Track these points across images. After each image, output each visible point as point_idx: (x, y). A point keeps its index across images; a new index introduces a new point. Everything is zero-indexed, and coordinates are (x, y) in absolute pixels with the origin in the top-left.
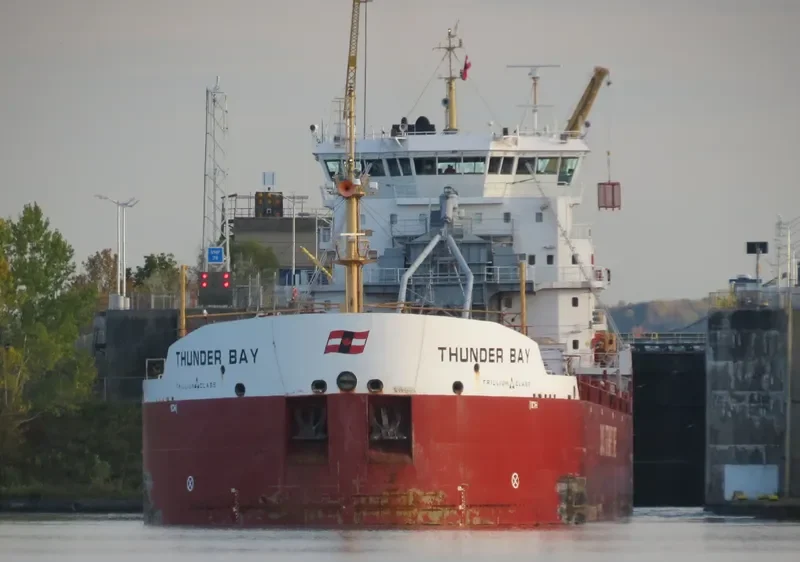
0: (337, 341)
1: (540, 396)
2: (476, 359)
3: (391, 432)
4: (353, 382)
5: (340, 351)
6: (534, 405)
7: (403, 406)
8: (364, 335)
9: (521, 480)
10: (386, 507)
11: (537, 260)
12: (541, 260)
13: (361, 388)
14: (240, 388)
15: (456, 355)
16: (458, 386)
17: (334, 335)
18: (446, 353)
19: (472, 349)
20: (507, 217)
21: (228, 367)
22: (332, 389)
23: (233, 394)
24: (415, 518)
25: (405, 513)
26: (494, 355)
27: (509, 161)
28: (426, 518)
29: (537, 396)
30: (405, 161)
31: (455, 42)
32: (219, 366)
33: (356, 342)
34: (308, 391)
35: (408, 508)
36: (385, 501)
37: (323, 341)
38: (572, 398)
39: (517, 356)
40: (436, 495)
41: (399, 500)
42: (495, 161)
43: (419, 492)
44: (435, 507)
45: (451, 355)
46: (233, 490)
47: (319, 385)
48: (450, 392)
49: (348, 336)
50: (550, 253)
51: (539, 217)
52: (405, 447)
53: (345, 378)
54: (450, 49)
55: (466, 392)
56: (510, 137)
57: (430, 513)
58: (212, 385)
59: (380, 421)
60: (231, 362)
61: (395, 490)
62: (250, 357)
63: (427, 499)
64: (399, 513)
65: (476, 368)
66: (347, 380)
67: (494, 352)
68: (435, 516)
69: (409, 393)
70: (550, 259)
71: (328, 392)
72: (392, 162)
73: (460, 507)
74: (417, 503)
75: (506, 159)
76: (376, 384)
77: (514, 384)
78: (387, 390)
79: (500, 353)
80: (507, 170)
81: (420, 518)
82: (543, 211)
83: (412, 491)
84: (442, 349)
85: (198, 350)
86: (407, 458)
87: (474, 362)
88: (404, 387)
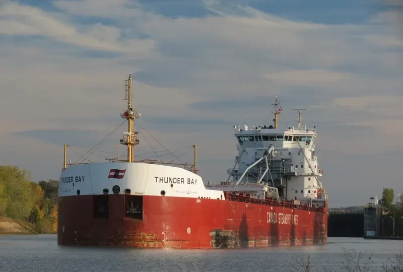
0: (113, 173)
1: (202, 197)
2: (172, 182)
3: (134, 211)
4: (119, 190)
5: (114, 177)
6: (199, 201)
7: (139, 200)
8: (124, 171)
9: (192, 230)
10: (131, 239)
11: (298, 166)
12: (299, 166)
13: (122, 192)
14: (78, 192)
15: (162, 180)
16: (163, 193)
17: (112, 171)
18: (158, 179)
19: (170, 178)
20: (290, 154)
21: (75, 183)
22: (111, 192)
23: (76, 194)
24: (143, 245)
25: (139, 242)
26: (180, 181)
27: (291, 137)
28: (148, 244)
29: (200, 198)
30: (260, 137)
31: (277, 103)
32: (72, 183)
33: (120, 174)
34: (102, 193)
35: (140, 240)
36: (131, 237)
37: (108, 173)
38: (220, 199)
39: (191, 182)
40: (152, 235)
41: (136, 237)
42: (286, 137)
43: (145, 234)
44: (152, 240)
45: (160, 180)
46: (76, 232)
47: (106, 191)
48: (160, 195)
49: (117, 171)
50: (302, 164)
51: (299, 154)
52: (139, 216)
53: (115, 188)
54: (276, 105)
55: (167, 195)
56: (291, 130)
57: (150, 243)
58: (70, 190)
59: (130, 205)
60: (76, 182)
61: (135, 233)
62: (82, 179)
63: (148, 237)
64: (136, 243)
65: (172, 186)
66: (116, 189)
67: (180, 180)
68: (151, 244)
69: (142, 195)
70: (302, 166)
71: (109, 193)
72: (256, 137)
73: (163, 241)
74: (144, 239)
75: (290, 137)
76: (128, 191)
77: (189, 192)
78: (133, 193)
79: (183, 180)
80: (290, 140)
81: (145, 245)
82: (301, 152)
83: (142, 233)
84: (156, 177)
85: (67, 177)
86: (140, 221)
87: (171, 183)
88: (140, 192)
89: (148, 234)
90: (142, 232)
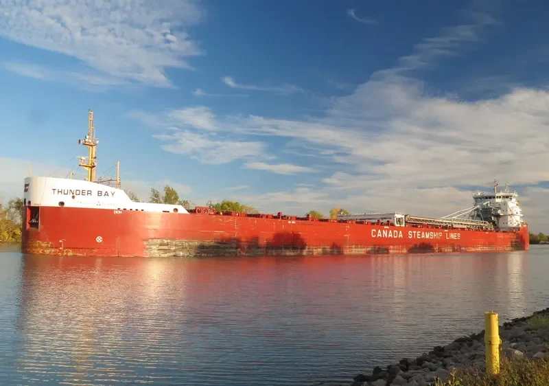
1: (125, 209)
3: (34, 220)
6: (117, 212)
8: (28, 185)
9: (104, 240)
15: (61, 192)
16: (62, 203)
18: (56, 191)
19: (71, 190)
20: (499, 205)
25: (34, 249)
28: (43, 251)
29: (122, 209)
33: (27, 188)
35: (36, 247)
36: (29, 245)
38: (172, 212)
40: (48, 243)
41: (33, 245)
43: (41, 242)
44: (47, 247)
45: (59, 192)
48: (57, 205)
52: (36, 225)
55: (66, 206)
56: (500, 193)
57: (45, 250)
61: (32, 241)
63: (44, 245)
65: (73, 197)
67: (86, 192)
68: (47, 251)
69: (39, 205)
70: (506, 211)
73: (60, 248)
74: (40, 246)
75: (499, 196)
76: (29, 202)
77: (100, 204)
78: (32, 204)
79: (89, 192)
81: (41, 252)
83: (38, 242)
84: (54, 190)
86: (36, 229)
87: (72, 195)
88: (37, 203)
89: (43, 241)
90: (39, 240)
